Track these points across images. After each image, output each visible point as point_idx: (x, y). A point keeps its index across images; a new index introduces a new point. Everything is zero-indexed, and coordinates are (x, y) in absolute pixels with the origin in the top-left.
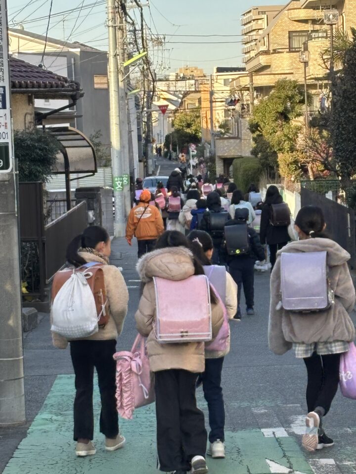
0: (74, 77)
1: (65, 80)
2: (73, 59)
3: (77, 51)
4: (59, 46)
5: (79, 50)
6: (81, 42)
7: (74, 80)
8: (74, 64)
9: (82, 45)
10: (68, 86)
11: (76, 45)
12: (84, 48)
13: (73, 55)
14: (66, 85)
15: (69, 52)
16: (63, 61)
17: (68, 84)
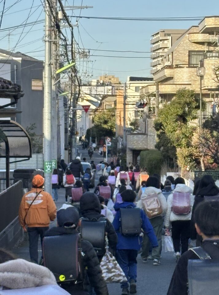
0: (15, 81)
1: (10, 83)
2: (15, 66)
3: (19, 59)
4: (5, 55)
5: (20, 59)
6: (23, 53)
7: (15, 83)
8: (16, 70)
9: (23, 54)
10: (12, 88)
11: (18, 54)
12: (24, 58)
13: (16, 62)
14: (10, 87)
15: (12, 60)
16: (8, 67)
17: (12, 86)
